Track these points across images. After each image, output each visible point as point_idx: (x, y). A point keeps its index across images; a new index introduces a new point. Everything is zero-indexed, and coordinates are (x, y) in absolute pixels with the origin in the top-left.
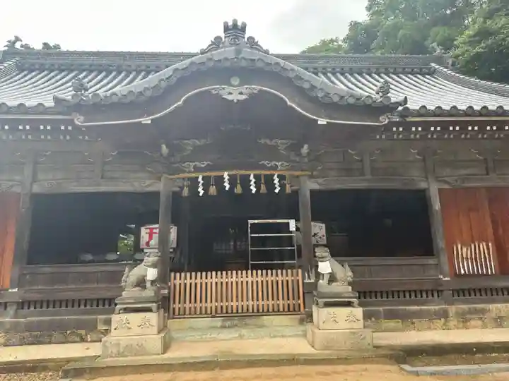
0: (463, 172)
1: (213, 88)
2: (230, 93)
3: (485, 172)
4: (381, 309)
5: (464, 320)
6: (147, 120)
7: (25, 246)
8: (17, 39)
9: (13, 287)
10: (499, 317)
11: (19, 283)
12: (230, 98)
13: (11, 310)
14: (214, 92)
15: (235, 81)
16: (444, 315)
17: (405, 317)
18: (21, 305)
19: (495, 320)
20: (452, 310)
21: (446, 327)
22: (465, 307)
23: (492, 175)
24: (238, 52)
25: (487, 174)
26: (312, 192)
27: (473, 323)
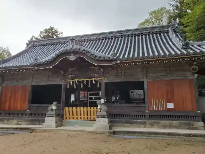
0: (158, 75)
1: (67, 57)
2: (71, 58)
3: (166, 74)
4: (124, 120)
5: (152, 125)
6: (51, 67)
7: (31, 100)
8: (33, 36)
9: (28, 110)
10: (165, 125)
11: (29, 109)
12: (71, 59)
13: (27, 116)
14: (67, 58)
15: (72, 55)
16: (145, 123)
17: (131, 123)
18: (30, 114)
19: (163, 126)
20: (148, 122)
21: (145, 127)
22: (153, 121)
23: (169, 75)
24: (73, 46)
25: (167, 75)
26: (106, 83)
27: (155, 126)
